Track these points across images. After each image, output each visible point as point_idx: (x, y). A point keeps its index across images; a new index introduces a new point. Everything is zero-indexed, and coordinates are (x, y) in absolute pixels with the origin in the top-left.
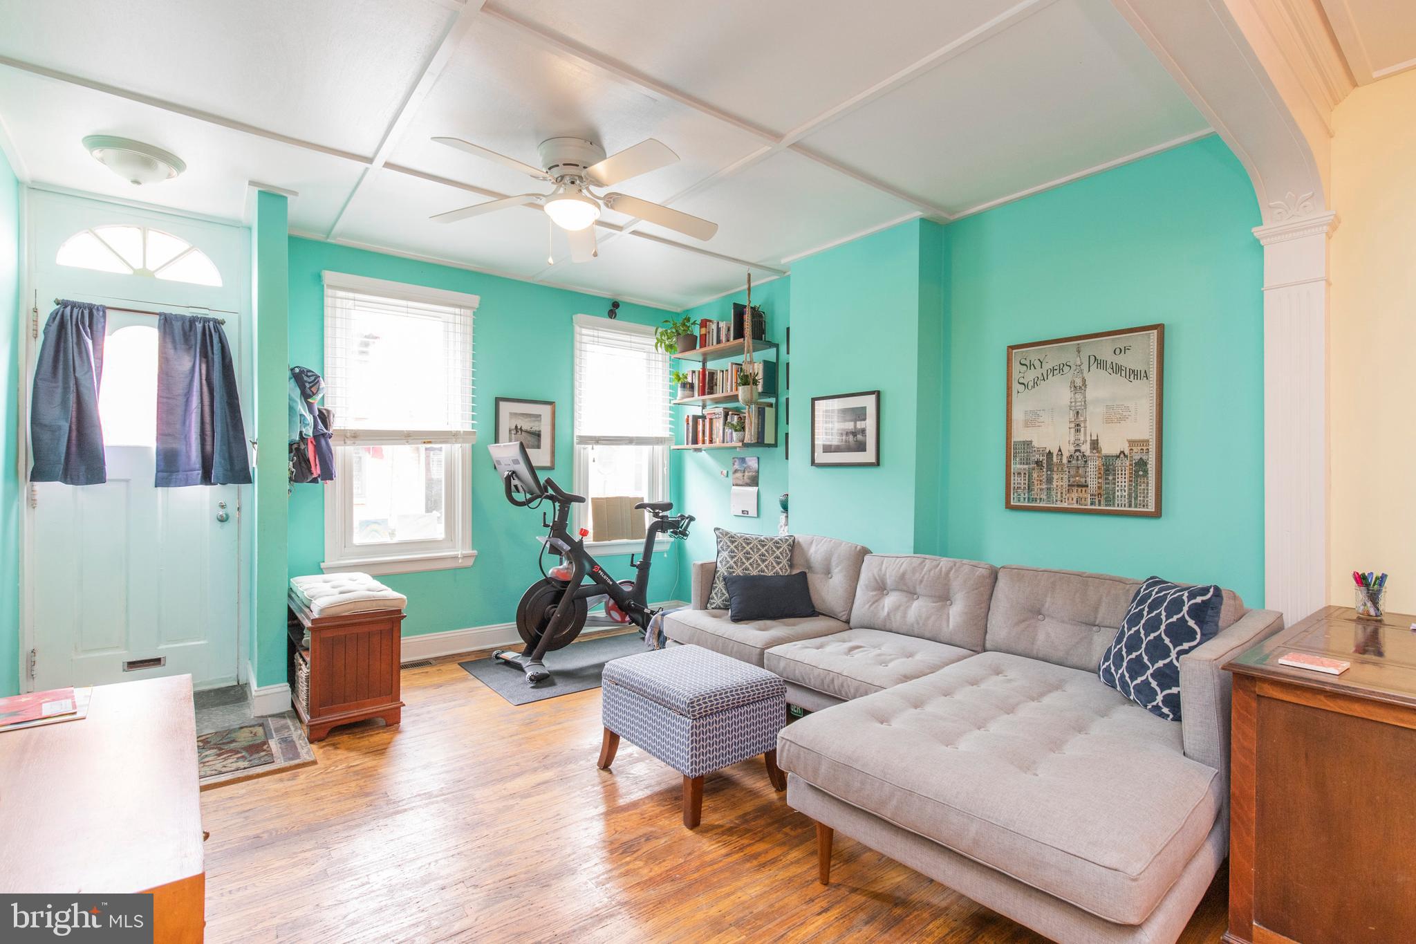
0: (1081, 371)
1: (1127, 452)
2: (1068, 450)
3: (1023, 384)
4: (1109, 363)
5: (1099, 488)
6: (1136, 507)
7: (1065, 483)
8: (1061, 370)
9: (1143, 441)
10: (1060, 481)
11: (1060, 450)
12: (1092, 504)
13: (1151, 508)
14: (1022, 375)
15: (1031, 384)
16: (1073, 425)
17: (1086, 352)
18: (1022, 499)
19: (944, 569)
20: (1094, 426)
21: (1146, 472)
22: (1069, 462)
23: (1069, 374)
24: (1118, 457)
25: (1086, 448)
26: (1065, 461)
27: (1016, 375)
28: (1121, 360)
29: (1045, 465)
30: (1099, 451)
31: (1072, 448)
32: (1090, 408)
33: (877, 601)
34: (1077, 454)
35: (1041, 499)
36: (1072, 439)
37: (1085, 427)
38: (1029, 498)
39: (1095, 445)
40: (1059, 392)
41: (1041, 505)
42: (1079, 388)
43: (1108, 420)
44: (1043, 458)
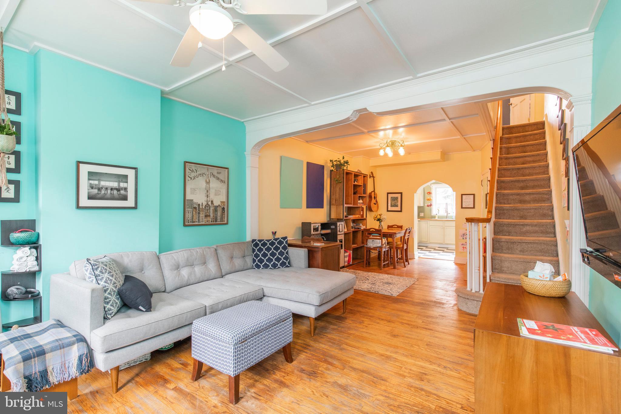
0: (208, 177)
1: (220, 205)
2: (205, 204)
3: (190, 177)
4: (216, 176)
5: (213, 216)
6: (222, 222)
7: (204, 215)
8: (203, 175)
9: (224, 202)
10: (202, 215)
11: (202, 204)
12: (211, 222)
13: (226, 222)
14: (189, 174)
15: (193, 178)
16: (206, 195)
17: (210, 171)
18: (190, 222)
19: (201, 252)
20: (212, 196)
21: (224, 211)
22: (205, 208)
23: (205, 177)
24: (218, 206)
25: (210, 203)
26: (204, 207)
27: (187, 174)
28: (219, 176)
29: (197, 209)
30: (213, 205)
31: (206, 203)
32: (211, 190)
33: (179, 274)
34: (208, 205)
35: (196, 221)
36: (206, 200)
37: (210, 196)
38: (192, 222)
39: (212, 202)
40: (201, 183)
41: (196, 223)
42: (208, 183)
43: (216, 195)
44: (197, 206)
